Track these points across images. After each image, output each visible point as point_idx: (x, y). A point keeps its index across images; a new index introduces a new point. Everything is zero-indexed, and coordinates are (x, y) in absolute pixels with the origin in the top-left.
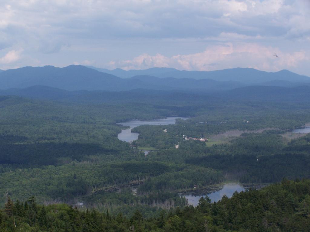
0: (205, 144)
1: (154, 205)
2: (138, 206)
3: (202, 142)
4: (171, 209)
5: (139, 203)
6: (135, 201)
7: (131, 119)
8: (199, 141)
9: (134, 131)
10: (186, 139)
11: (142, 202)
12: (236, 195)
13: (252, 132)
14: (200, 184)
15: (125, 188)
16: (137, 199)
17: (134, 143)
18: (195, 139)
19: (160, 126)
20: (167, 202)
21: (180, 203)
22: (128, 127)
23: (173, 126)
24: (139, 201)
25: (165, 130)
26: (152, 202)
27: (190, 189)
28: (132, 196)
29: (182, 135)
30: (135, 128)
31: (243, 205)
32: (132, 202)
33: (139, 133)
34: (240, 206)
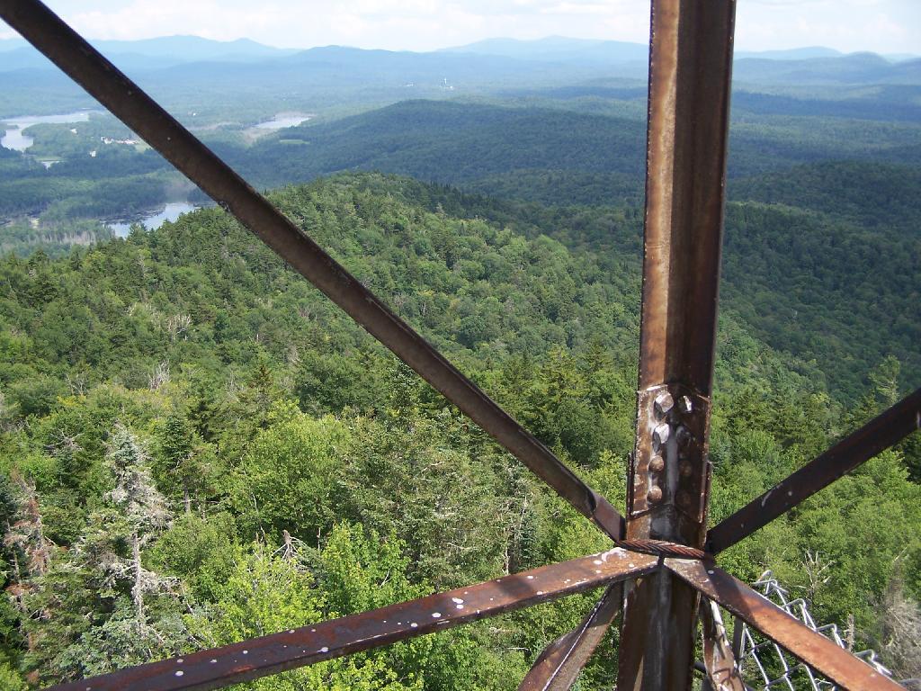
0: (134, 148)
1: (66, 240)
2: (42, 243)
3: (131, 146)
4: (92, 244)
5: (44, 240)
6: (37, 236)
7: (19, 115)
8: (125, 144)
9: (28, 133)
10: (106, 142)
11: (48, 237)
12: (182, 217)
13: (201, 128)
14: (131, 206)
15: (21, 220)
16: (39, 234)
17: (27, 151)
18: (119, 142)
19: (66, 125)
20: (85, 234)
21: (104, 235)
23: (86, 124)
24: (44, 236)
25: (74, 131)
26: (62, 237)
27: (117, 214)
28: (32, 230)
29: (100, 136)
30: (27, 129)
31: (192, 232)
32: (32, 238)
33: (34, 136)
34: (188, 232)
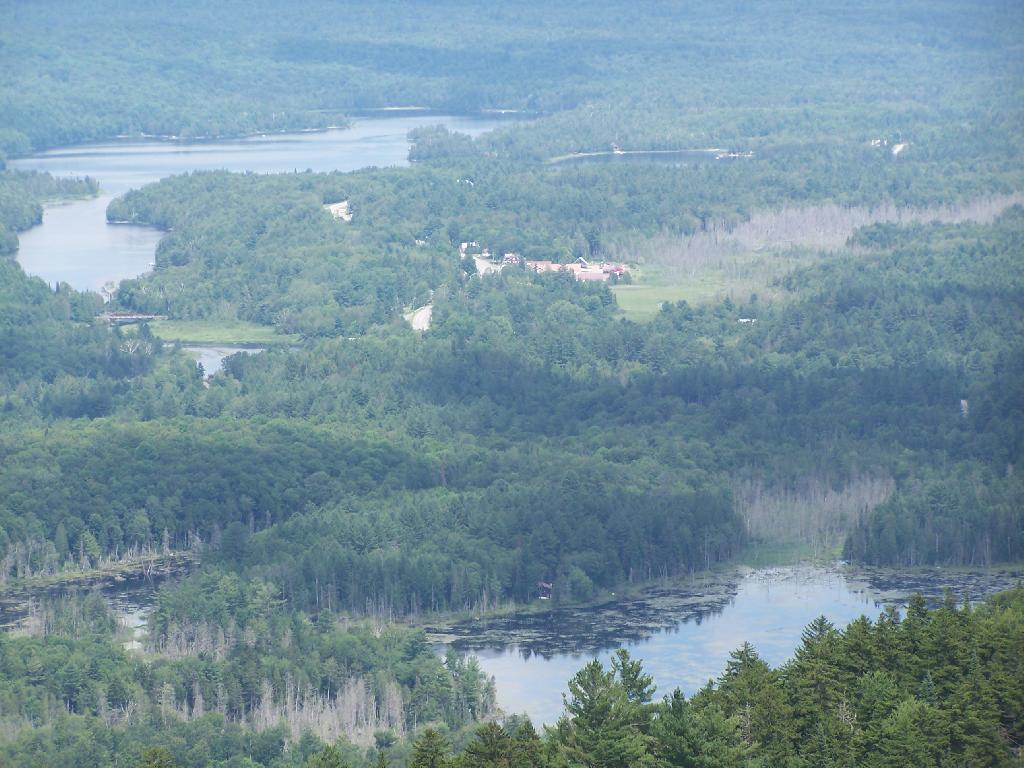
0: (608, 299)
1: (268, 717)
2: (157, 723)
3: (593, 287)
4: (384, 742)
5: (167, 707)
6: (137, 690)
7: (108, 136)
8: (565, 279)
9: (131, 212)
10: (483, 266)
11: (186, 696)
12: (820, 644)
13: (927, 217)
14: (578, 573)
15: (72, 607)
16: (147, 680)
17: (127, 298)
18: (542, 267)
19: (307, 183)
20: (354, 694)
21: (443, 700)
22: (90, 189)
23: (393, 178)
24: (168, 688)
25: (339, 210)
26: (251, 699)
27: (510, 608)
28: (119, 658)
29: (455, 236)
30: (131, 196)
31: (866, 716)
32: (117, 699)
33: (162, 226)
34: (845, 716)
